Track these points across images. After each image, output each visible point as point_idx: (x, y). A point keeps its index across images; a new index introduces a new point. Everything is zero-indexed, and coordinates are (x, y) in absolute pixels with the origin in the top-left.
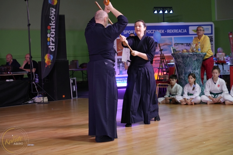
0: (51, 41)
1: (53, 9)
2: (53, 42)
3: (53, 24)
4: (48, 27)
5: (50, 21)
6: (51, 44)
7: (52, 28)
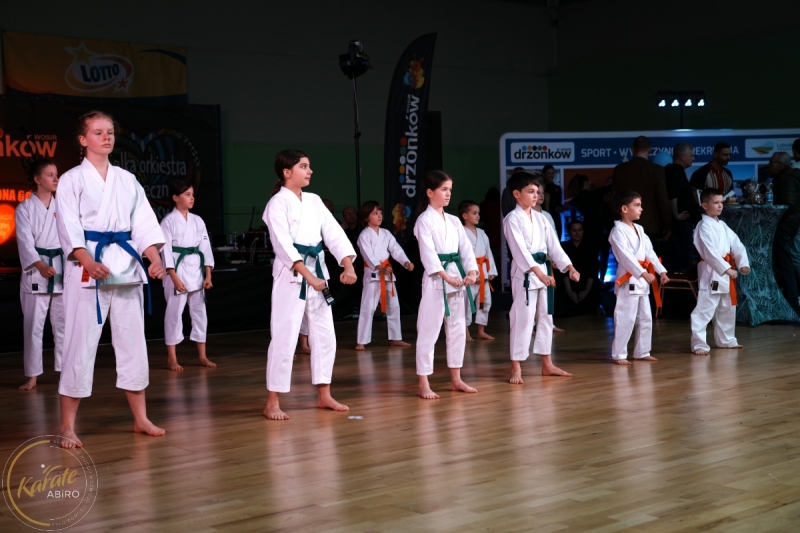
0: (407, 173)
1: (414, 97)
2: (411, 176)
3: (412, 134)
4: (402, 140)
5: (406, 126)
7: (412, 144)
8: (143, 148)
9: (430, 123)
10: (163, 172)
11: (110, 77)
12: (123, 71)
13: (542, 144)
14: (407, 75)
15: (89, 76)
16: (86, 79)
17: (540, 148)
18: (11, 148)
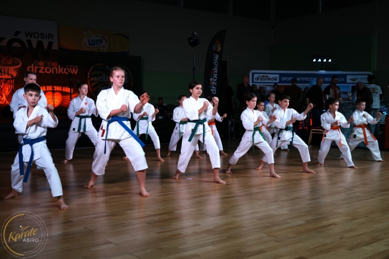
0: (213, 84)
1: (216, 55)
2: (215, 86)
3: (216, 70)
4: (211, 72)
5: (213, 66)
6: (213, 88)
7: (215, 73)
9: (222, 65)
11: (99, 44)
12: (104, 42)
13: (266, 75)
14: (214, 46)
15: (91, 43)
16: (90, 45)
17: (265, 76)
18: (60, 70)
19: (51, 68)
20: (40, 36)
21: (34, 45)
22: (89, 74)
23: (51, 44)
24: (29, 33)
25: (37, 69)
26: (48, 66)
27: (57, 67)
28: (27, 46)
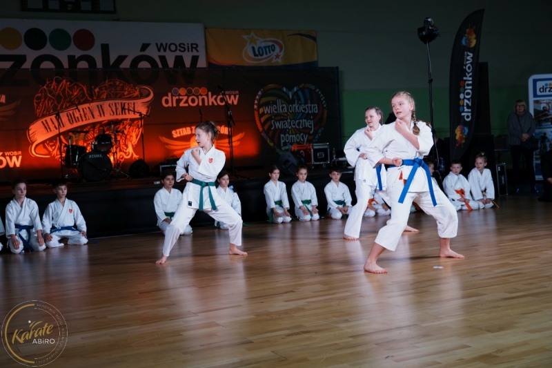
0: (465, 105)
1: (469, 54)
2: (468, 107)
3: (468, 79)
4: (462, 83)
5: (464, 73)
6: (466, 110)
7: (468, 85)
8: (291, 97)
9: (481, 70)
10: (303, 111)
11: (270, 52)
12: (277, 49)
14: (464, 38)
15: (257, 53)
16: (255, 55)
18: (212, 100)
19: (197, 97)
20: (179, 48)
21: (171, 63)
22: (256, 102)
23: (195, 60)
24: (162, 44)
25: (177, 100)
26: (193, 95)
27: (207, 95)
28: (160, 66)
